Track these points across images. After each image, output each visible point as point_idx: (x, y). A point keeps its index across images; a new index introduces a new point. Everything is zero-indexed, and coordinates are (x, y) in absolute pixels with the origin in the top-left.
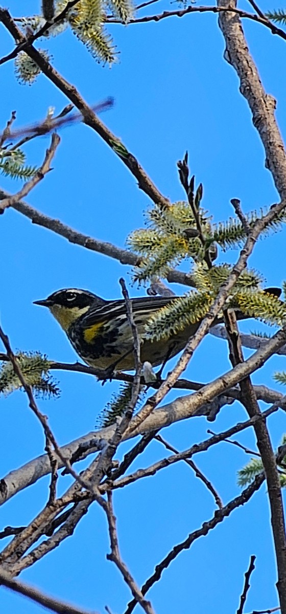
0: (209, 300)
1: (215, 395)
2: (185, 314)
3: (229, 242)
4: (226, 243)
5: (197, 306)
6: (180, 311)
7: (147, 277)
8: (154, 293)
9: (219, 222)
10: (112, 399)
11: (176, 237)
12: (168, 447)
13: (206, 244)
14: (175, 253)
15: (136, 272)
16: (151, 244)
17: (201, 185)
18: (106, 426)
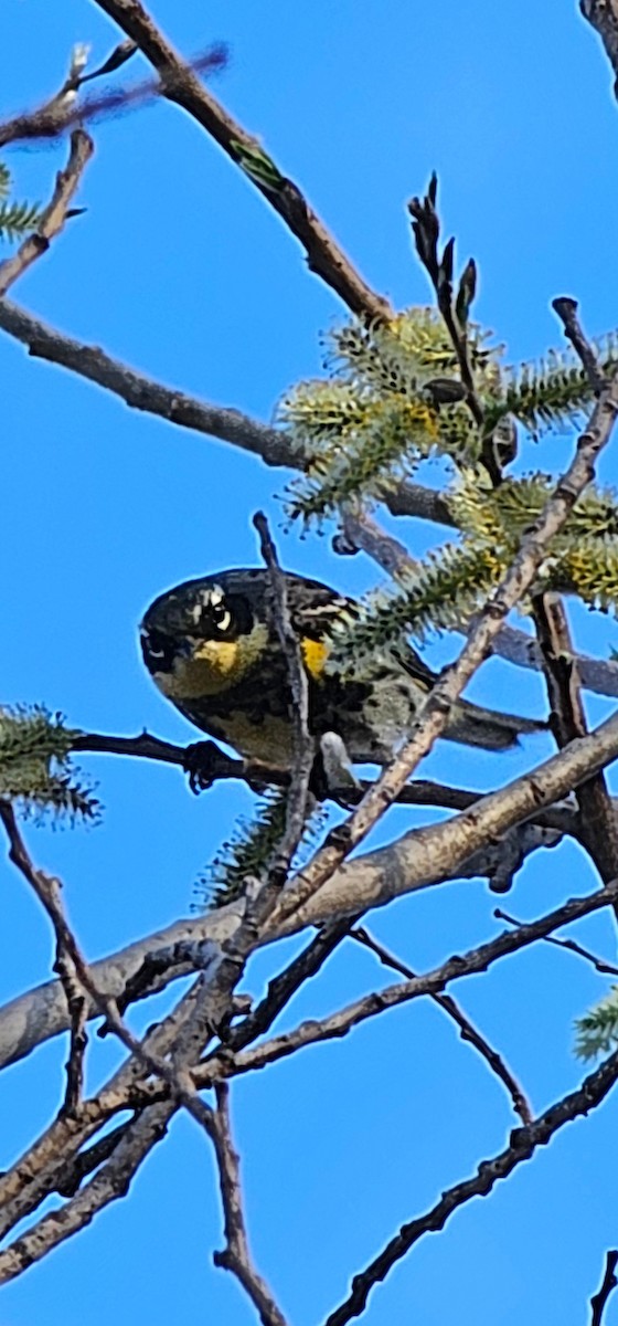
0: (494, 571)
1: (512, 822)
2: (431, 606)
3: (546, 415)
4: (538, 417)
5: (461, 585)
6: (416, 598)
7: (327, 508)
8: (351, 548)
9: (521, 362)
10: (235, 832)
11: (405, 402)
12: (386, 960)
13: (489, 419)
14: (403, 443)
15: (296, 494)
16: (339, 420)
17: (472, 263)
18: (220, 904)
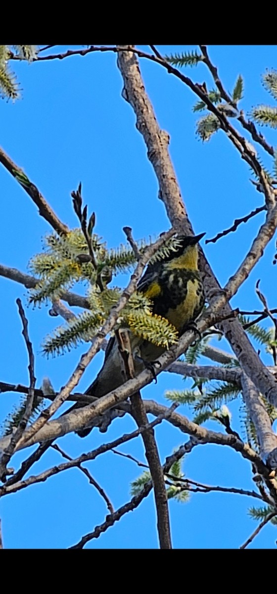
0: (101, 321)
1: (107, 408)
2: (79, 333)
3: (119, 267)
4: (116, 267)
5: (90, 325)
6: (74, 330)
7: (42, 299)
8: (55, 314)
9: (110, 248)
10: (13, 410)
11: (70, 262)
12: (64, 455)
13: (99, 268)
14: (69, 276)
15: (31, 294)
16: (50, 267)
17: (94, 214)
18: (7, 434)
